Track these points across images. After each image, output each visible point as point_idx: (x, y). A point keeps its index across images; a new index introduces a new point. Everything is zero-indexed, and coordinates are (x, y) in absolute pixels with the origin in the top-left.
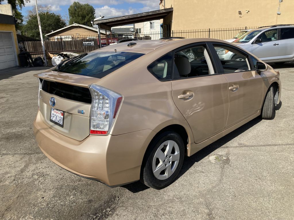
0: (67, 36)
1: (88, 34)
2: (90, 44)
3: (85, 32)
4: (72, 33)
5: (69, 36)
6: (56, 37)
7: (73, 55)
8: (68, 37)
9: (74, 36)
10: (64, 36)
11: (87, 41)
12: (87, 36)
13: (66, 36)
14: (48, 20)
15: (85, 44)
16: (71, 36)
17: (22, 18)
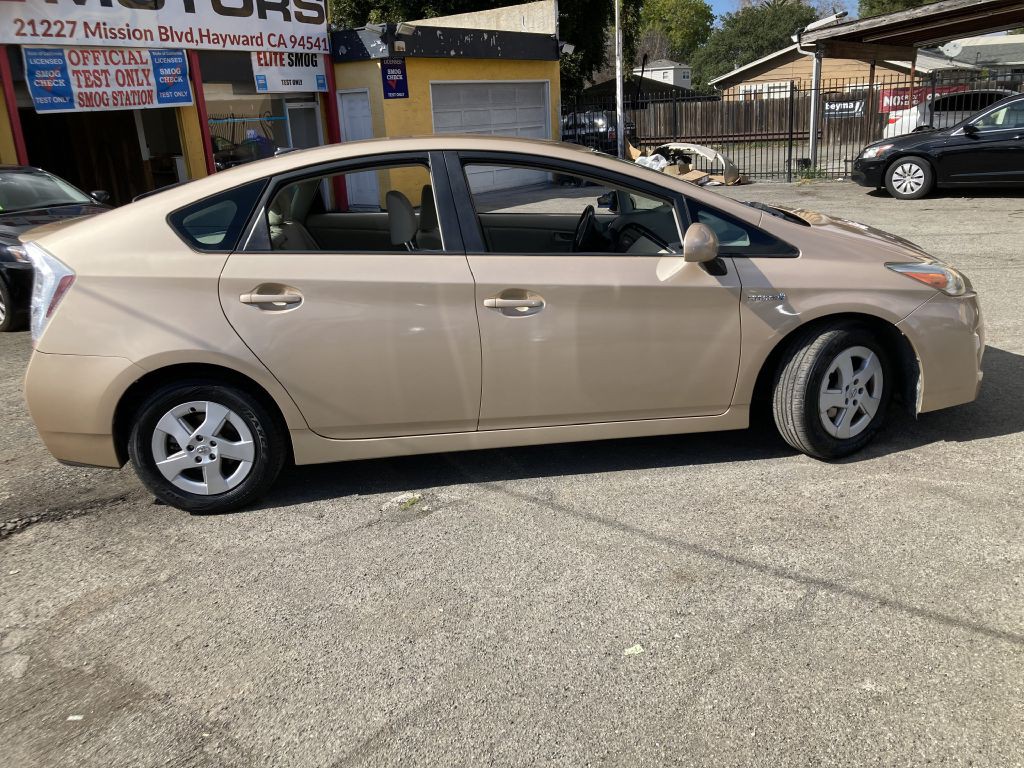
0: (777, 84)
1: (851, 75)
2: (848, 110)
3: (843, 69)
4: (796, 71)
5: (783, 84)
6: (742, 87)
7: (698, 152)
8: (780, 87)
9: (802, 83)
10: (765, 85)
11: (842, 99)
12: (847, 81)
13: (771, 85)
14: (771, 27)
15: (830, 110)
16: (789, 84)
17: (712, 24)
